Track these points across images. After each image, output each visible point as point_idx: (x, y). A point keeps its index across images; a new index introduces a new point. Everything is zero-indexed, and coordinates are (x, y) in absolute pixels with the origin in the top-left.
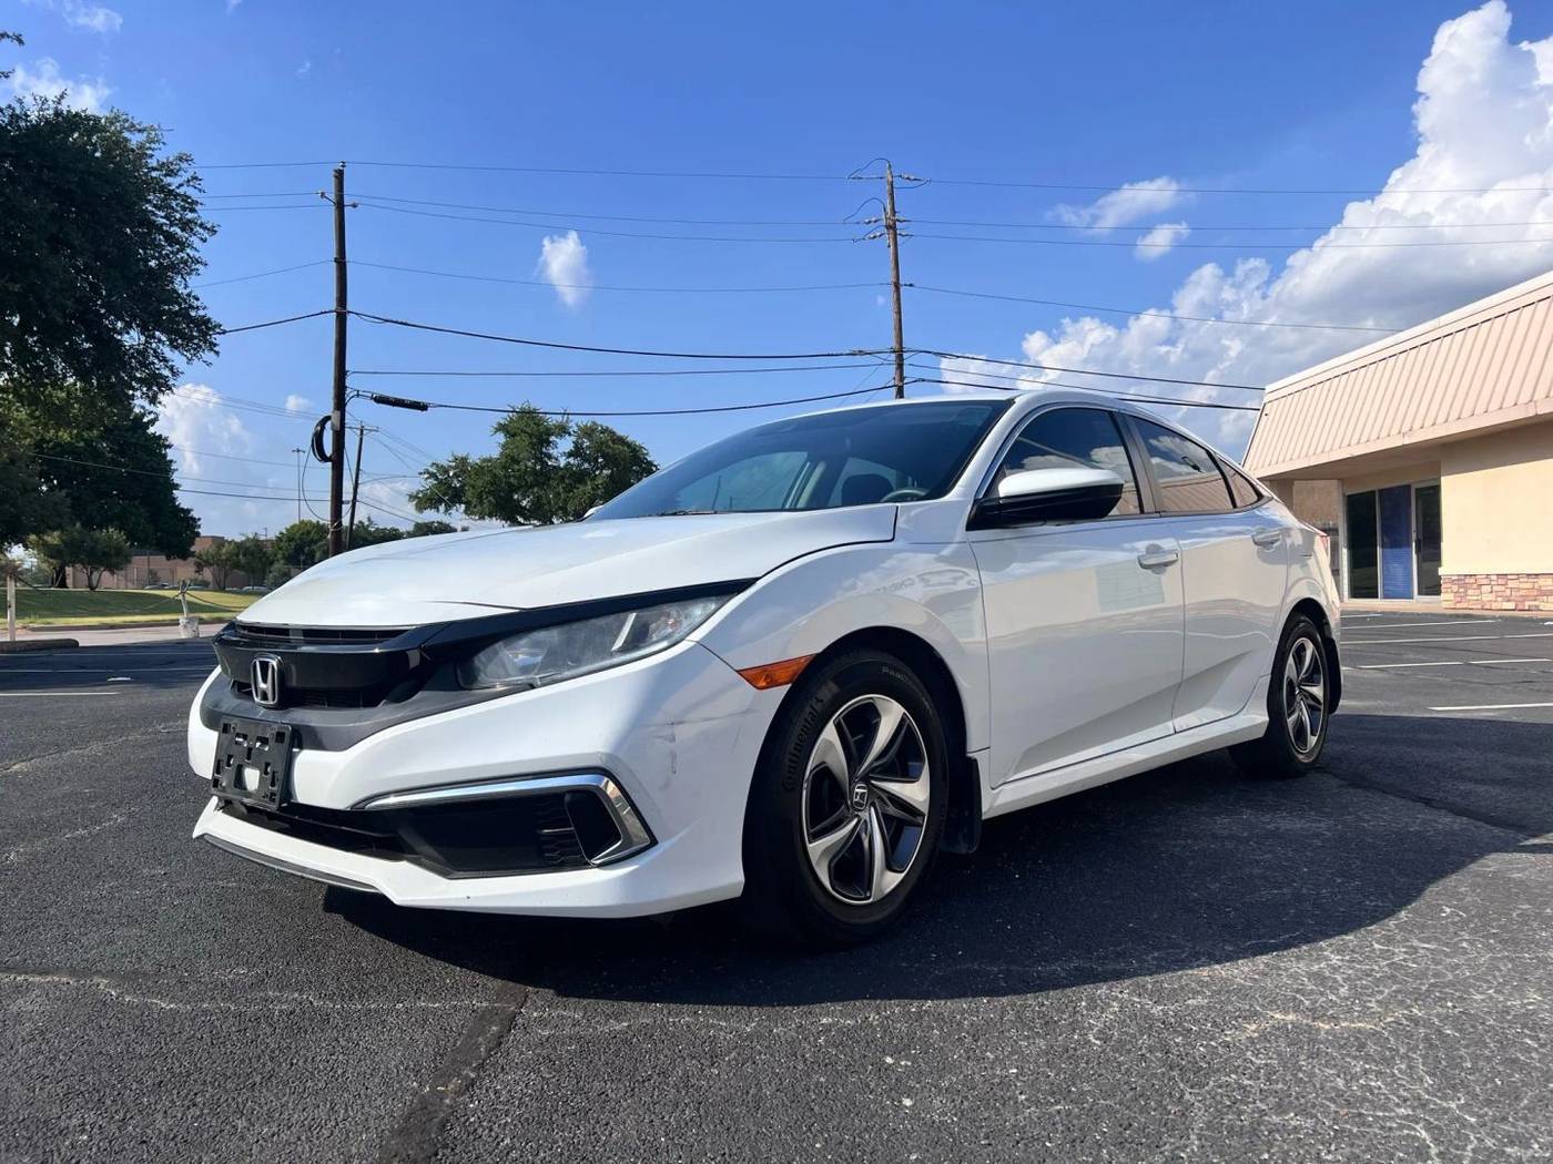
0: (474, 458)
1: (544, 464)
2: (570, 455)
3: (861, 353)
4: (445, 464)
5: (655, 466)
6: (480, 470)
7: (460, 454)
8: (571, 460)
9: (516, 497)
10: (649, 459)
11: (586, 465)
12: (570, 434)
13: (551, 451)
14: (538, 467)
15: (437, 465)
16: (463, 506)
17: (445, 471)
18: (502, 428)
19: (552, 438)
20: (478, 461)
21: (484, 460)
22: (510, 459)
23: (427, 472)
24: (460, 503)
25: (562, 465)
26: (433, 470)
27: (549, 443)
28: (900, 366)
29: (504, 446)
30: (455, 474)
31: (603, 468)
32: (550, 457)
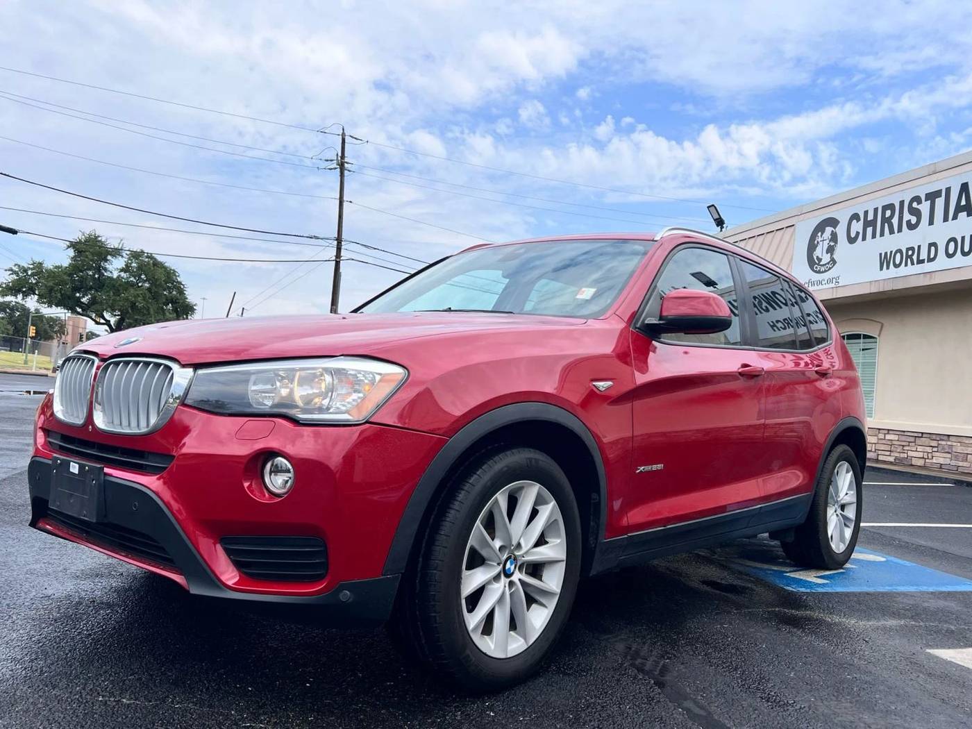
0: (49, 265)
1: (101, 275)
2: (122, 270)
3: (317, 238)
4: (26, 266)
5: (183, 285)
6: (51, 274)
7: (37, 260)
8: (123, 274)
9: (78, 295)
10: (179, 280)
11: (132, 279)
12: (122, 257)
13: (107, 266)
14: (96, 276)
15: (19, 266)
16: (36, 297)
17: (25, 271)
18: (73, 245)
19: (109, 257)
20: (52, 267)
21: (56, 267)
22: (75, 268)
23: (11, 270)
24: (34, 294)
25: (115, 277)
26: (16, 269)
27: (106, 260)
28: (339, 249)
29: (74, 259)
30: (32, 273)
31: (144, 281)
32: (106, 270)
